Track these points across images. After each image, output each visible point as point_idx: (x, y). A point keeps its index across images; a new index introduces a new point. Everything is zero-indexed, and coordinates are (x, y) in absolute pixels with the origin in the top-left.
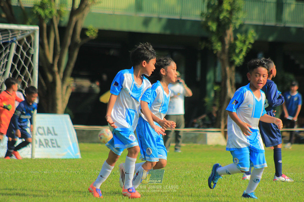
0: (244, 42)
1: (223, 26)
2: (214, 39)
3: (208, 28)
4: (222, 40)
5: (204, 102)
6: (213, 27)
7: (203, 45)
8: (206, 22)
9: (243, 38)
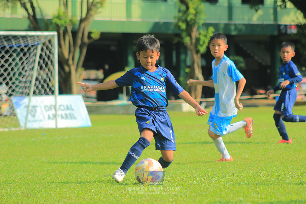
0: (206, 36)
1: (190, 26)
2: (184, 34)
3: (179, 27)
4: (190, 35)
6: (183, 26)
7: (176, 40)
8: (177, 23)
9: (206, 34)
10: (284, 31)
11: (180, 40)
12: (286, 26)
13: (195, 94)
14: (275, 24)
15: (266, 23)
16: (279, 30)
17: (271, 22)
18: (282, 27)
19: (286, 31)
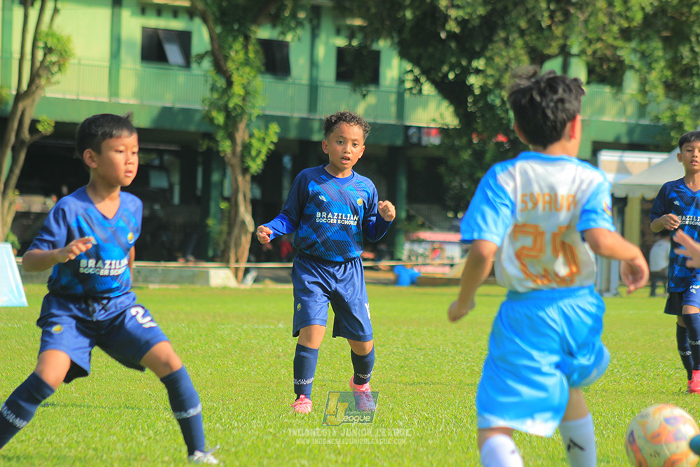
0: (263, 140)
1: (232, 119)
2: (220, 135)
3: (211, 120)
4: (231, 137)
5: (206, 226)
6: (220, 118)
7: (204, 146)
8: (209, 112)
9: (263, 135)
10: (414, 140)
11: (211, 144)
12: (419, 128)
13: (236, 253)
14: (399, 124)
15: (380, 121)
16: (407, 137)
17: (392, 121)
18: (411, 131)
19: (420, 139)
